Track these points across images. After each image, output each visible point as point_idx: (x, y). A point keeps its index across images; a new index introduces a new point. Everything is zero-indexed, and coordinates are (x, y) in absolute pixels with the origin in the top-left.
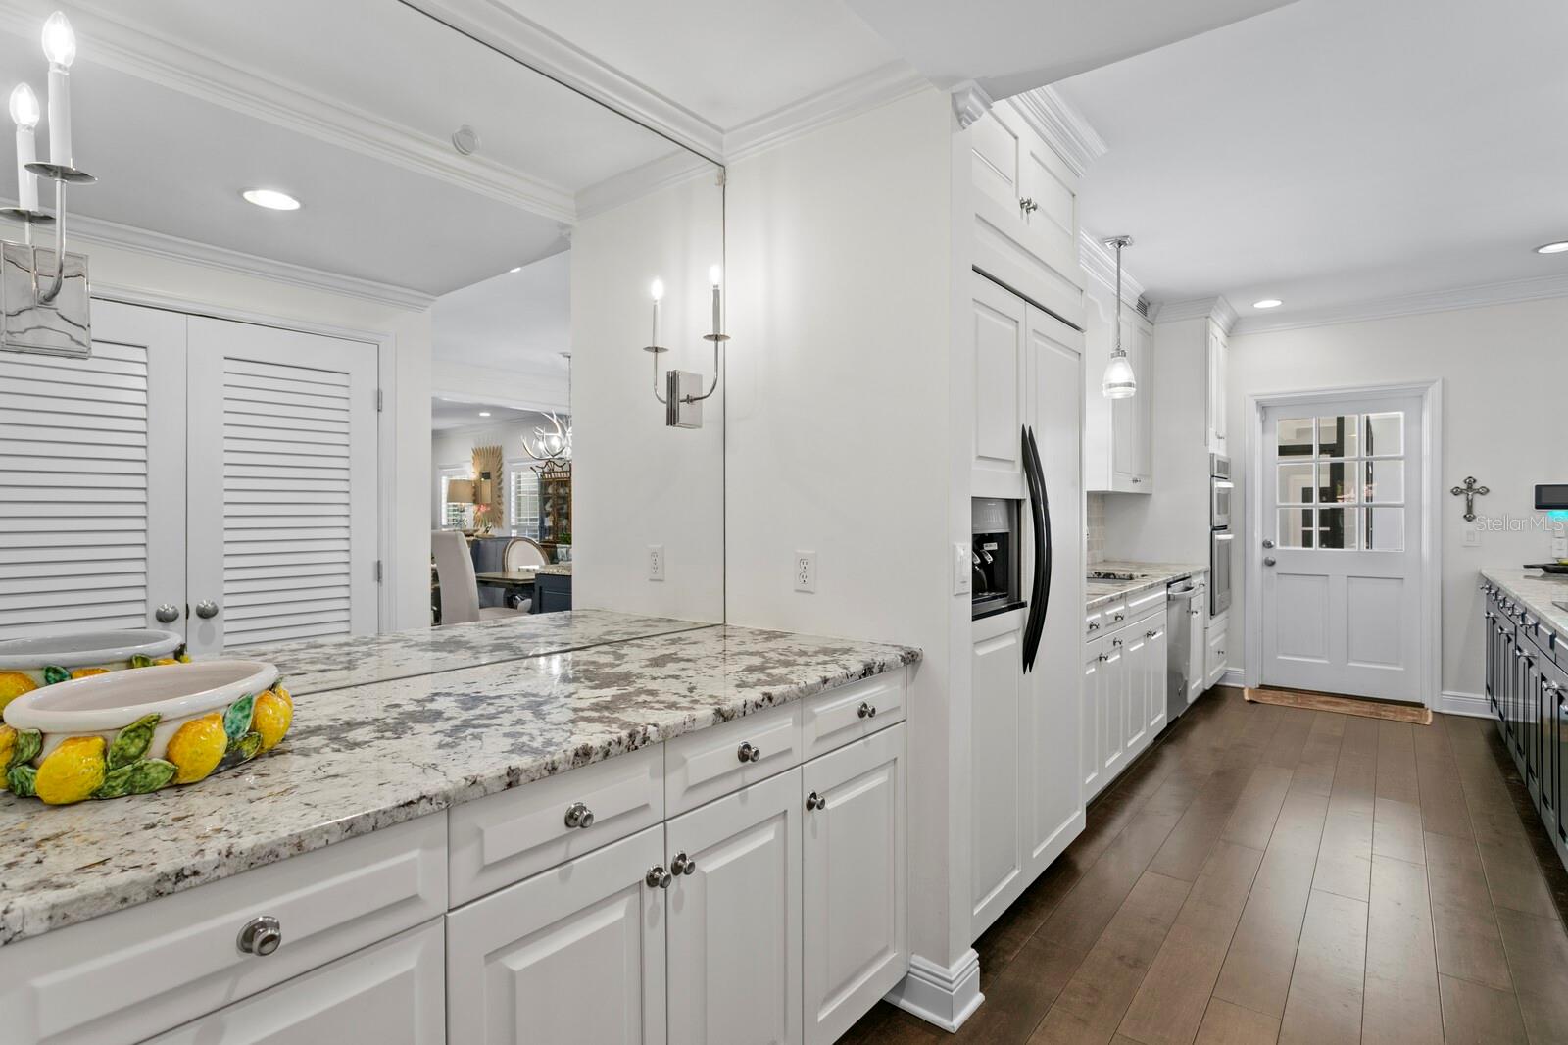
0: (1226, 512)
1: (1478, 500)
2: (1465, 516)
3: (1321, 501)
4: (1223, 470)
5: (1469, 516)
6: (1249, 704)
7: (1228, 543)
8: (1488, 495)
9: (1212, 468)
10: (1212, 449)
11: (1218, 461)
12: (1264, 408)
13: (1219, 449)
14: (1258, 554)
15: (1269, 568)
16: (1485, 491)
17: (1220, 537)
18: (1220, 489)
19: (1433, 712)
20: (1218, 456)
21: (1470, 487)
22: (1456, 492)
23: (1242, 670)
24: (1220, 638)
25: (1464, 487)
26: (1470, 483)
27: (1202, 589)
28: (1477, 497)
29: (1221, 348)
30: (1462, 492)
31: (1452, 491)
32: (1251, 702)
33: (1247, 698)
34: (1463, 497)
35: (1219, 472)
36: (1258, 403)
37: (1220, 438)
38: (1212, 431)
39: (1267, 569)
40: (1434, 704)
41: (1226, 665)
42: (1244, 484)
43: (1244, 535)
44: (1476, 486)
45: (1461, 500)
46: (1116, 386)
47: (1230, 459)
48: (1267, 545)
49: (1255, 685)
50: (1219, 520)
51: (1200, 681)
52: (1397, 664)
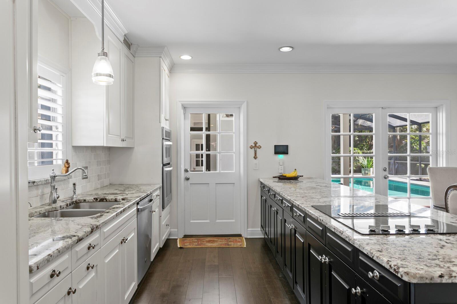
0: (169, 156)
1: (258, 150)
2: (254, 157)
3: (207, 151)
4: (168, 135)
5: (255, 157)
6: (179, 249)
7: (170, 171)
8: (261, 148)
9: (163, 135)
10: (163, 125)
11: (166, 131)
12: (185, 108)
13: (165, 125)
14: (183, 175)
15: (187, 181)
16: (260, 147)
17: (167, 169)
18: (167, 145)
19: (245, 238)
20: (165, 128)
21: (255, 146)
22: (251, 147)
23: (177, 230)
24: (168, 217)
25: (254, 145)
26: (256, 143)
27: (158, 197)
28: (258, 149)
29: (167, 77)
30: (253, 147)
31: (250, 147)
32: (181, 248)
33: (179, 246)
34: (253, 149)
35: (166, 137)
36: (182, 105)
37: (166, 120)
38: (163, 116)
39: (186, 182)
40: (245, 235)
41: (170, 229)
42: (177, 143)
43: (177, 168)
44: (257, 145)
45: (253, 151)
46: (100, 75)
47: (171, 131)
48: (186, 171)
49: (182, 236)
50: (166, 161)
51: (158, 244)
52: (232, 219)
